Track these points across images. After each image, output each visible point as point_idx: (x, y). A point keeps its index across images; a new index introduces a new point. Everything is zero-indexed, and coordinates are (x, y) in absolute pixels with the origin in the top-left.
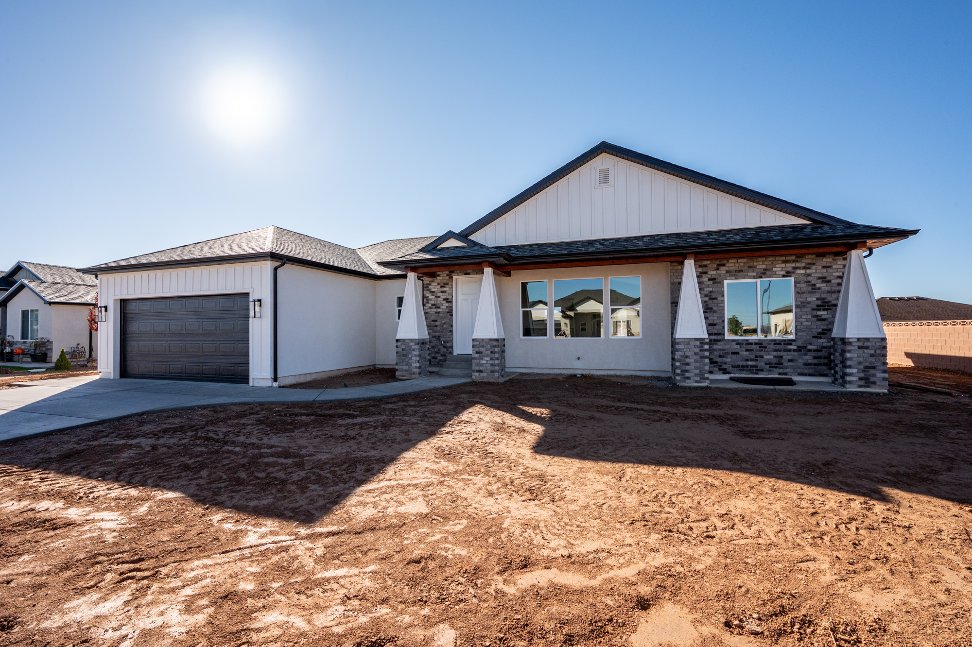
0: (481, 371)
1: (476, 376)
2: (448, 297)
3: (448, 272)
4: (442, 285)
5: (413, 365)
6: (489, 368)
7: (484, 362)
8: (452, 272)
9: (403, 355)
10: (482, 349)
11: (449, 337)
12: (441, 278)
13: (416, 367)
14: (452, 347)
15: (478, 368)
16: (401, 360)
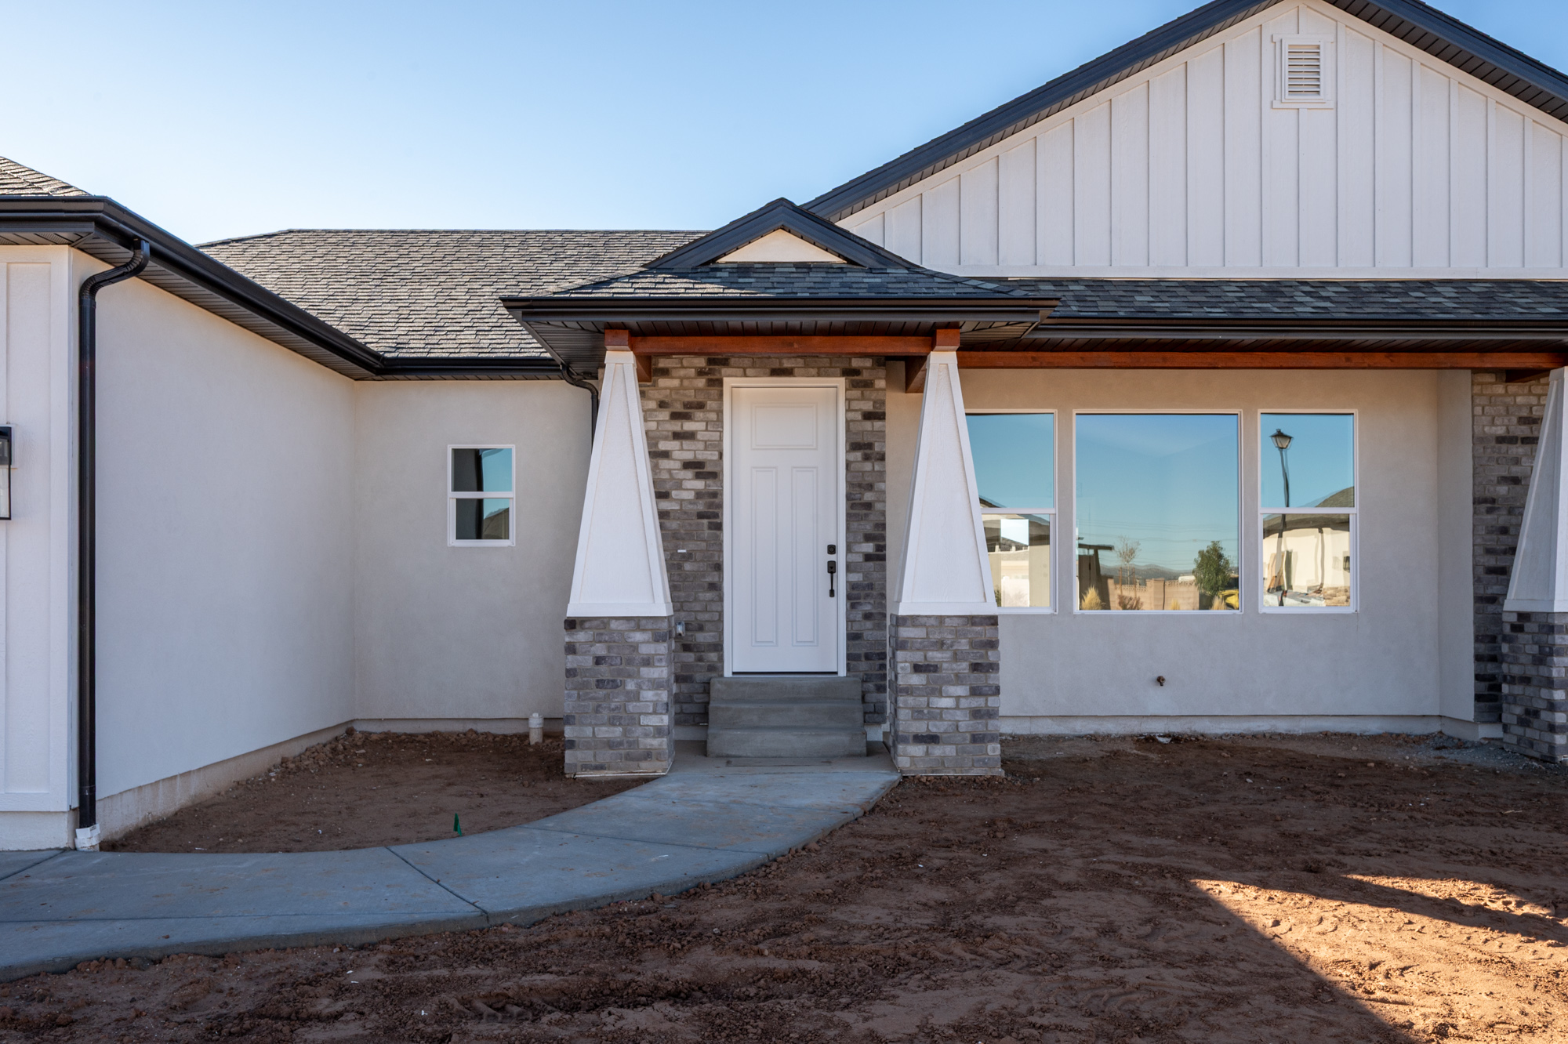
0: (932, 739)
1: (910, 757)
2: (702, 456)
3: (701, 362)
4: (679, 408)
5: (644, 720)
6: (966, 724)
7: (946, 702)
8: (718, 361)
9: (600, 684)
10: (935, 656)
11: (706, 611)
12: (675, 383)
13: (659, 731)
14: (718, 647)
15: (920, 727)
16: (592, 704)
